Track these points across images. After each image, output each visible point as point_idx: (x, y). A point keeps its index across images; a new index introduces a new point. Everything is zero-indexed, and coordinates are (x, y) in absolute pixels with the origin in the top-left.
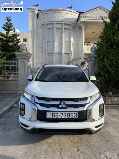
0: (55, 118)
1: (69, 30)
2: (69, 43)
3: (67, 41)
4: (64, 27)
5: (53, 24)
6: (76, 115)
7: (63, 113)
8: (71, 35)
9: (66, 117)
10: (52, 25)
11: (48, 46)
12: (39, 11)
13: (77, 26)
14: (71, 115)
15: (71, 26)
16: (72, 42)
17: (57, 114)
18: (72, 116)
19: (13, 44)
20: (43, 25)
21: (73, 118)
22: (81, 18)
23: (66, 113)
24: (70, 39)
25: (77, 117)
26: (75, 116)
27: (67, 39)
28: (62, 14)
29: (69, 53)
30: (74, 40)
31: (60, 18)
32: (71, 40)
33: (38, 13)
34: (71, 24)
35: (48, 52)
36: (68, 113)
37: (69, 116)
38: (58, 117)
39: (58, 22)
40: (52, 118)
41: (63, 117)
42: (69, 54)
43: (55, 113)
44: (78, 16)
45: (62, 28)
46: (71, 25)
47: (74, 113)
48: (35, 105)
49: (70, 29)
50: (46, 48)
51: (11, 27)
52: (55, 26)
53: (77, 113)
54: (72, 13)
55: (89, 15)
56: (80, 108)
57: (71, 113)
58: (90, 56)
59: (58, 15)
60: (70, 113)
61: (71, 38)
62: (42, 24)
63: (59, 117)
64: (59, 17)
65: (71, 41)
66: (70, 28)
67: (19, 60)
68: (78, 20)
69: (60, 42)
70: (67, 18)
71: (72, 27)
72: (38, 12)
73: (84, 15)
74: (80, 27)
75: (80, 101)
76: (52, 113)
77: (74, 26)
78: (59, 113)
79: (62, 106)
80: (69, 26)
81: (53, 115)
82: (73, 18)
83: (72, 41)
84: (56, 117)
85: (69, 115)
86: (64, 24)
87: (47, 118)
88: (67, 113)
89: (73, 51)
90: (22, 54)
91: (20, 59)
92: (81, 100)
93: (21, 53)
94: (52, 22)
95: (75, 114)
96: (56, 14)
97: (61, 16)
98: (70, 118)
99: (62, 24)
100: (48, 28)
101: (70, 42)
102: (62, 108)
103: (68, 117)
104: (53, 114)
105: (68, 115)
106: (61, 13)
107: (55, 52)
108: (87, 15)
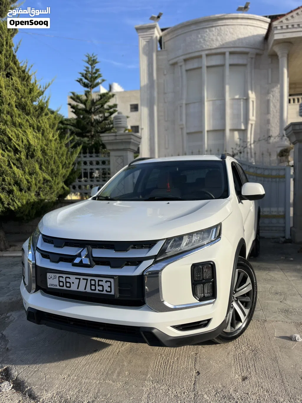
1: (242, 68)
2: (244, 101)
4: (229, 60)
5: (200, 57)
6: (110, 287)
9: (88, 290)
10: (196, 60)
11: (187, 115)
12: (163, 30)
13: (266, 53)
14: (99, 285)
15: (249, 56)
16: (251, 100)
17: (68, 280)
18: (100, 288)
19: (101, 117)
20: (174, 64)
21: (105, 292)
22: (276, 32)
23: (87, 280)
25: (113, 293)
26: (109, 289)
28: (222, 28)
29: (243, 127)
31: (217, 40)
32: (248, 94)
33: (161, 38)
34: (247, 50)
35: (188, 131)
36: (91, 280)
37: (93, 287)
38: (70, 287)
39: (213, 51)
41: (81, 289)
42: (244, 131)
43: (64, 276)
44: (266, 26)
45: (223, 66)
46: (247, 53)
49: (245, 65)
50: (184, 123)
51: (96, 78)
52: (206, 62)
55: (297, 19)
56: (125, 267)
57: (99, 281)
59: (211, 33)
60: (97, 279)
62: (171, 62)
63: (74, 288)
64: (214, 38)
65: (250, 96)
66: (245, 63)
67: (112, 153)
68: (267, 37)
69: (218, 103)
71: (252, 58)
72: (161, 33)
73: (285, 21)
74: (274, 56)
75: (131, 251)
76: (58, 275)
77: (257, 55)
78: (73, 278)
79: (81, 261)
80: (243, 56)
81: (59, 281)
83: (253, 96)
84: (67, 287)
85: (95, 285)
86: (227, 54)
87: (49, 286)
89: (254, 122)
90: (118, 138)
91: (114, 150)
92: (134, 248)
93: (116, 136)
94: (197, 54)
95: (109, 284)
96: (208, 30)
97: (219, 34)
98: (97, 292)
99: (224, 54)
100: (187, 71)
102: (81, 265)
103: (91, 289)
104: (61, 279)
105: (91, 285)
106: (219, 28)
107: (206, 128)
108: (291, 21)
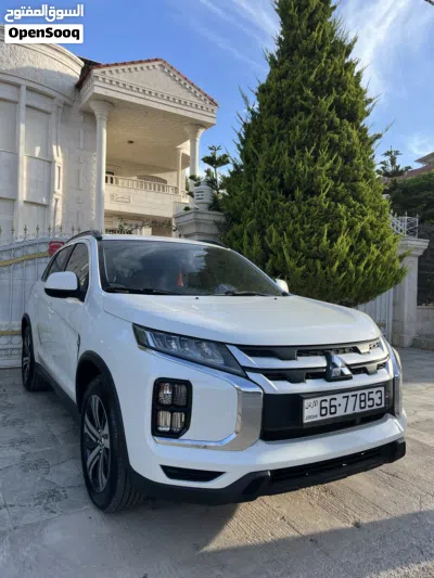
0: (329, 416)
1: (45, 116)
2: (46, 164)
3: (37, 155)
4: (26, 98)
7: (350, 394)
8: (54, 136)
9: (358, 410)
13: (78, 107)
14: (369, 399)
15: (55, 102)
16: (57, 164)
17: (333, 403)
18: (370, 403)
21: (375, 407)
22: (97, 83)
23: (356, 396)
24: (47, 152)
25: (383, 405)
26: (379, 402)
27: (38, 149)
29: (44, 201)
30: (64, 157)
31: (9, 62)
32: (52, 156)
34: (53, 94)
36: (360, 395)
37: (363, 405)
38: (335, 412)
39: (2, 77)
40: (319, 418)
41: (350, 410)
42: (46, 206)
43: (328, 398)
45: (16, 103)
46: (52, 98)
47: (375, 390)
48: (247, 378)
49: (48, 113)
53: (382, 389)
54: (57, 54)
55: (121, 76)
57: (369, 393)
58: (199, 216)
60: (366, 391)
61: (54, 148)
65: (56, 158)
66: (49, 110)
68: (79, 86)
69: (7, 156)
70: (40, 70)
71: (59, 107)
73: (107, 73)
74: (89, 115)
76: (319, 399)
77: (66, 104)
78: (339, 398)
79: (341, 372)
80: (48, 100)
81: (322, 408)
82: (60, 75)
83: (59, 159)
84: (331, 413)
85: (365, 401)
86: (24, 89)
87: (305, 421)
88: (359, 393)
89: (60, 198)
95: (379, 395)
98: (366, 409)
99: (18, 86)
101: (51, 163)
102: (342, 377)
103: (361, 408)
105: (361, 401)
108: (115, 76)
